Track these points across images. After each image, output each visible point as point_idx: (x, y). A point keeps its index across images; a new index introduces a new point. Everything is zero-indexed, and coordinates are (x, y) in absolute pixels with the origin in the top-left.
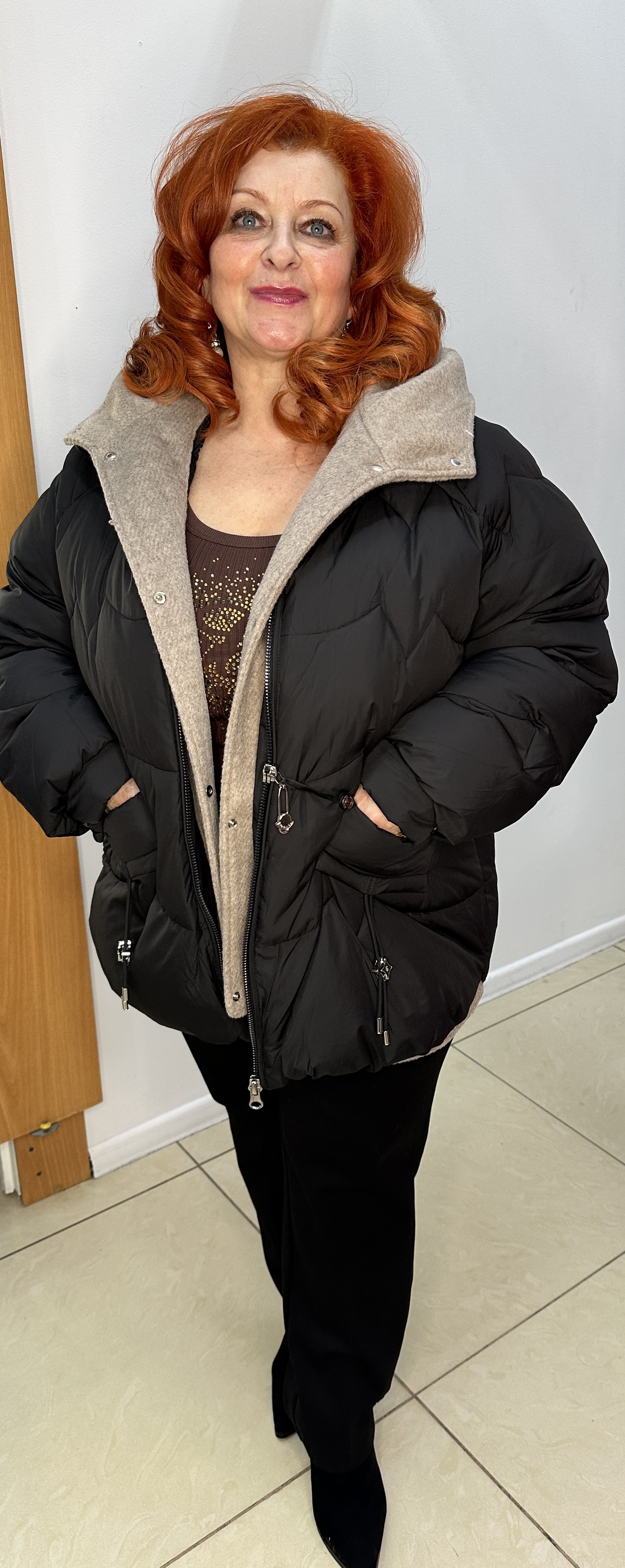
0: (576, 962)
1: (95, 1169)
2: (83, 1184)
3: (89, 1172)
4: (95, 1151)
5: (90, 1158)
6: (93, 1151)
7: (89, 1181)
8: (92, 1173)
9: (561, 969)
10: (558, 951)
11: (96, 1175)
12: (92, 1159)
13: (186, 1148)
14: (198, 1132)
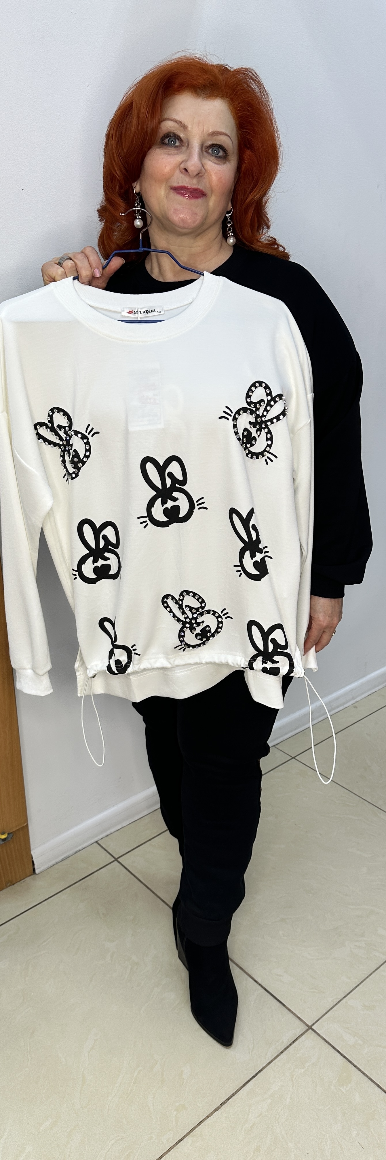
1: (36, 866)
2: (28, 879)
3: (32, 869)
4: (36, 852)
5: (33, 859)
7: (32, 877)
10: (363, 684)
11: (37, 872)
13: (104, 846)
14: (111, 833)
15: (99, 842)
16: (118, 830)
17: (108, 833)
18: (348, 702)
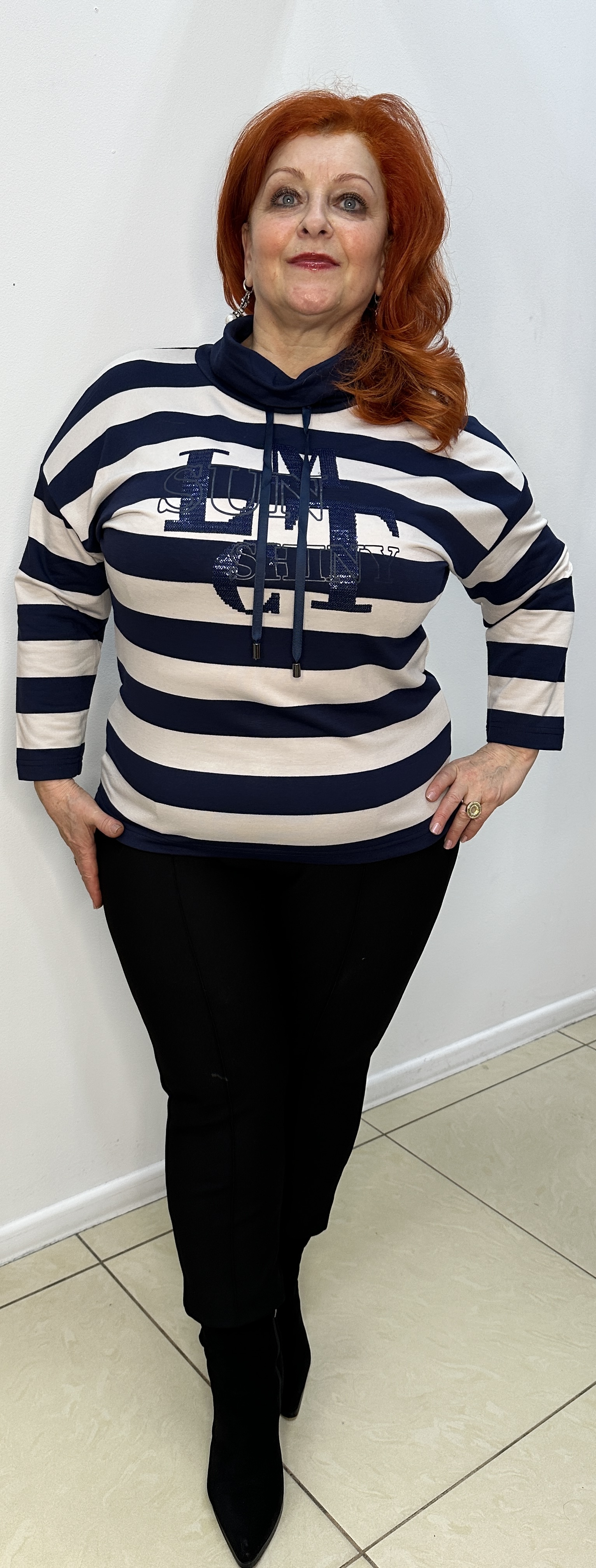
0: (518, 1047)
9: (502, 1054)
10: (499, 1034)
13: (87, 1242)
14: (100, 1224)
15: (79, 1234)
16: (111, 1220)
17: (95, 1222)
18: (474, 1059)
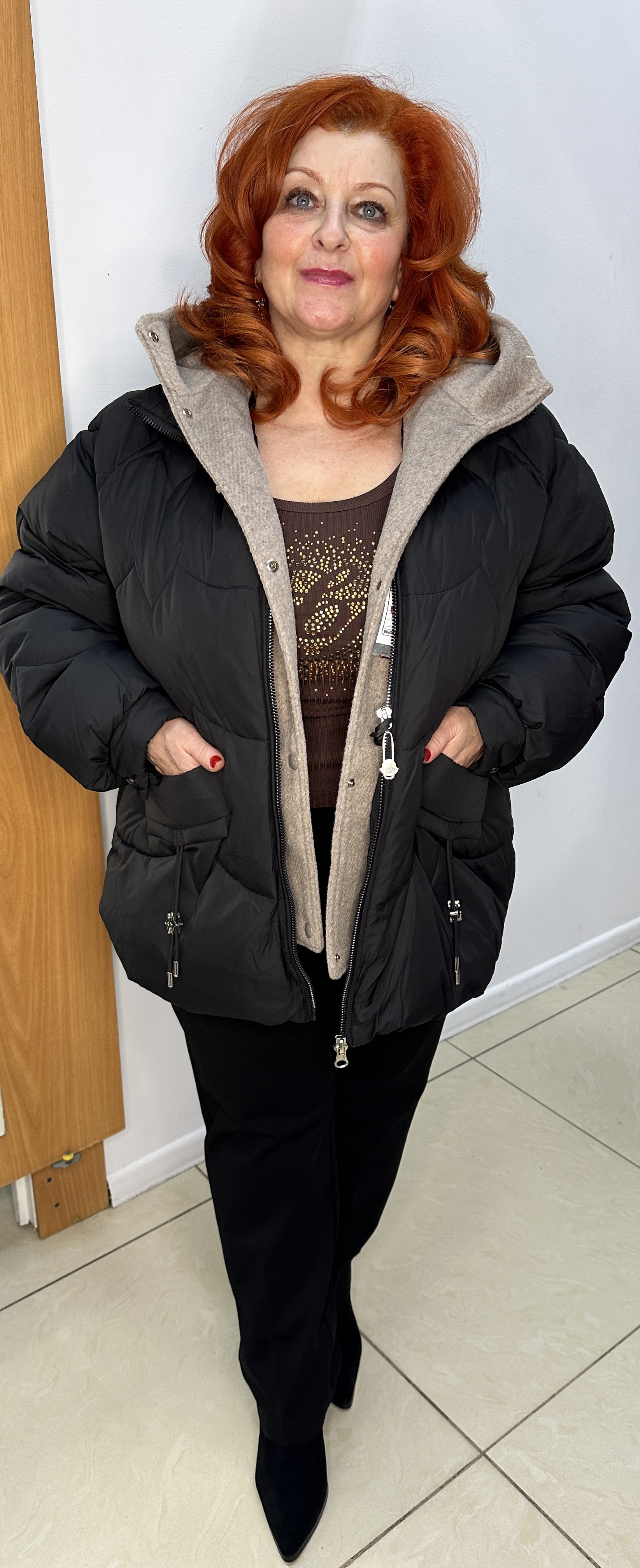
0: (594, 967)
1: (113, 1197)
2: (101, 1214)
3: (107, 1201)
4: (112, 1178)
5: (108, 1185)
6: (111, 1178)
7: (107, 1211)
8: (110, 1201)
9: (578, 975)
10: (575, 956)
11: (114, 1204)
12: (110, 1187)
